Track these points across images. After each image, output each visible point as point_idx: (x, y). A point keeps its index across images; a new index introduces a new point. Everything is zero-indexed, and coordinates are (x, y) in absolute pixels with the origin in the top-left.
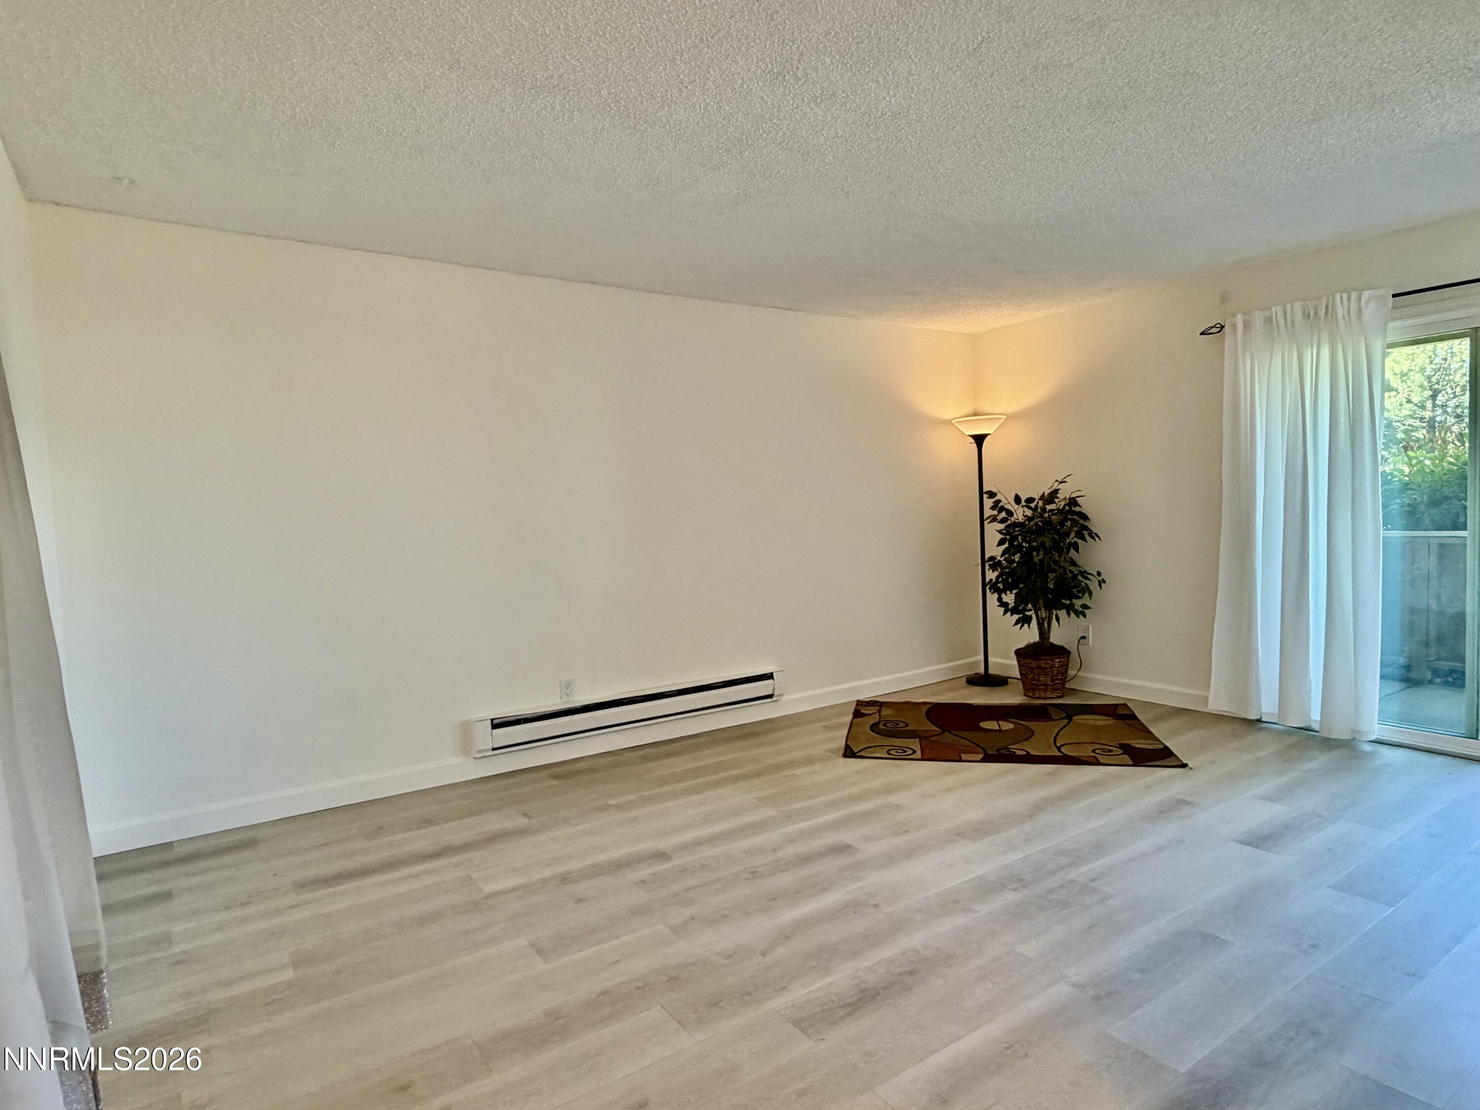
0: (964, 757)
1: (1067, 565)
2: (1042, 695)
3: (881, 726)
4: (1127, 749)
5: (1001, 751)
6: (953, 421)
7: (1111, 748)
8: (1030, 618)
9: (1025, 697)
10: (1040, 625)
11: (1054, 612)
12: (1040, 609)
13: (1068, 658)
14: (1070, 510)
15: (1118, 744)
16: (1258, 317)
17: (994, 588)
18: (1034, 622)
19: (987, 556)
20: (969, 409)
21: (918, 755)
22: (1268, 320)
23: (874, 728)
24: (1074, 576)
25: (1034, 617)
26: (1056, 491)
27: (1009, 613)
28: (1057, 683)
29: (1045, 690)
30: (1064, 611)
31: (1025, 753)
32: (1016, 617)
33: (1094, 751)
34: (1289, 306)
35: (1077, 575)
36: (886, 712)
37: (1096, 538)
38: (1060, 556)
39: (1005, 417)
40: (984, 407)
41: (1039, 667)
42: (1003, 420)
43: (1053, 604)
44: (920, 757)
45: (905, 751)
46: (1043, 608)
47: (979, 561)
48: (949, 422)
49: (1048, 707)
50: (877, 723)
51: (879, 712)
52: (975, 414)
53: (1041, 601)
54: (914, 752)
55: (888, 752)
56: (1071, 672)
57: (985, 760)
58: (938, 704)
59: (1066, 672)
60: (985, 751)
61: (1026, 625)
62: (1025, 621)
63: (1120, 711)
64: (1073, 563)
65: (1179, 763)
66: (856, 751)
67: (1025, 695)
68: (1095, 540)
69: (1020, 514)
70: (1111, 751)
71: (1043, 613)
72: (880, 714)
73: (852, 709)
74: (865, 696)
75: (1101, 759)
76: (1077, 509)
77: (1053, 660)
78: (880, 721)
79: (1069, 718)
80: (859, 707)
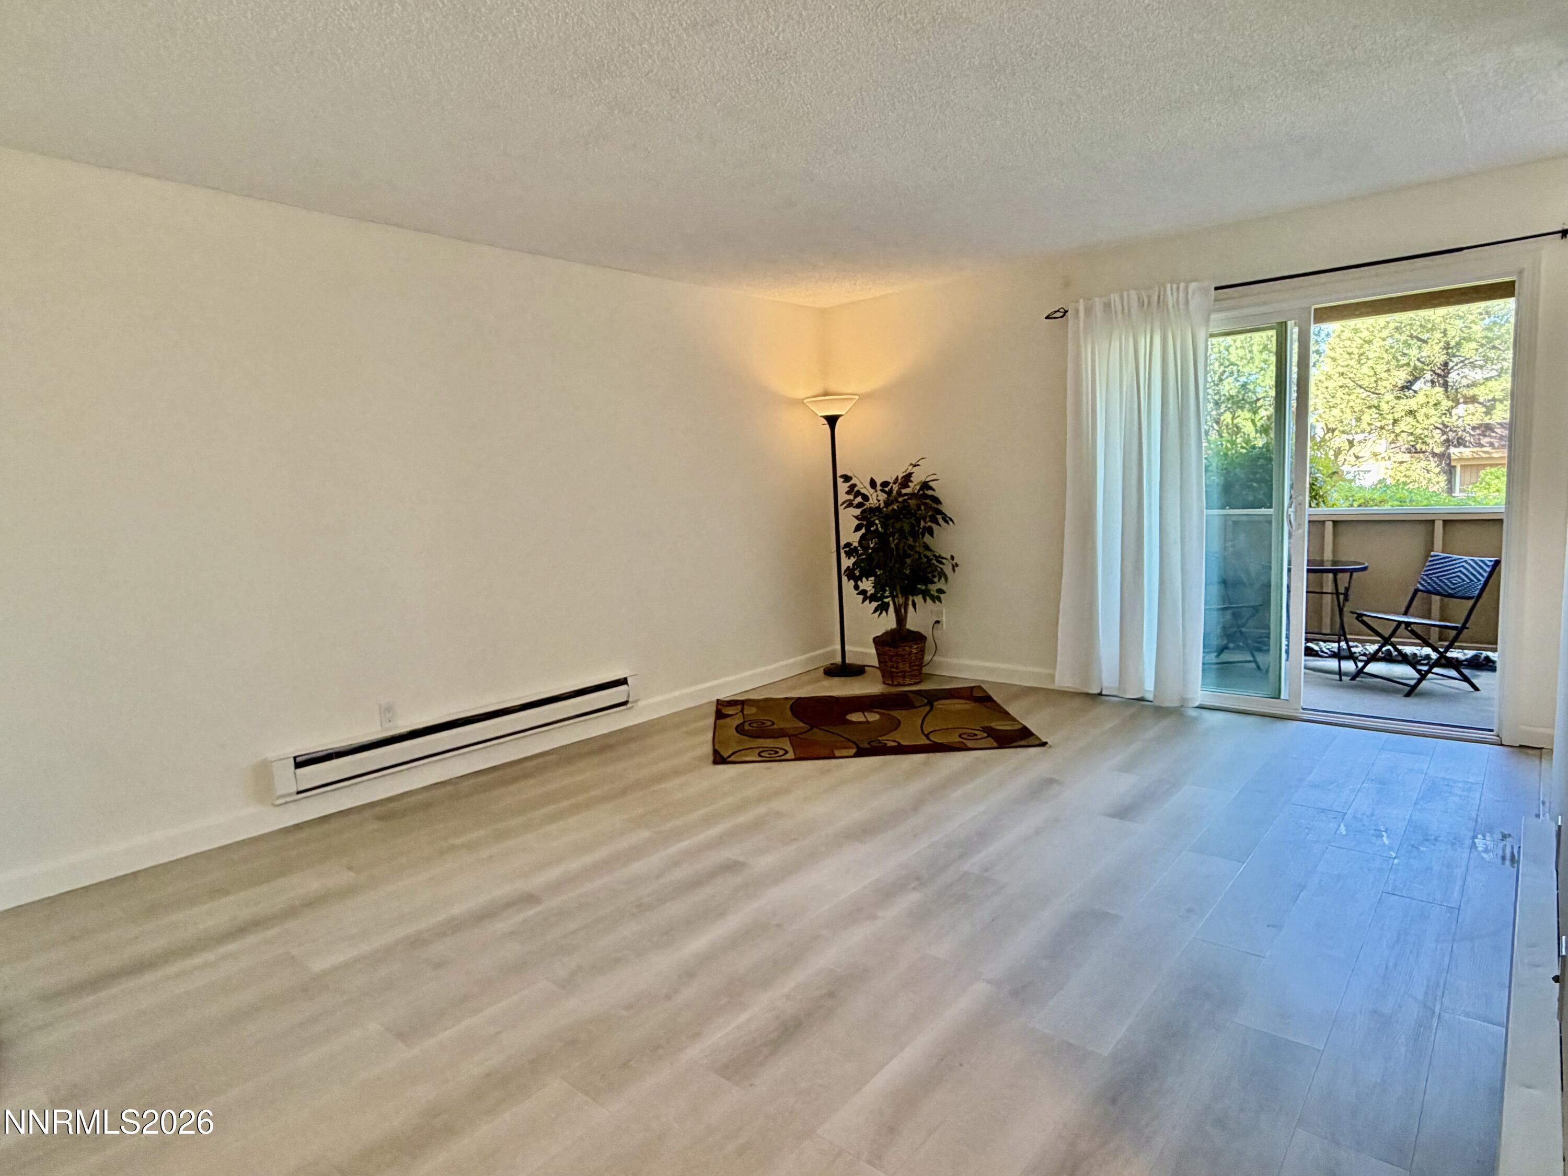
0: (837, 753)
1: (921, 550)
2: (901, 681)
3: (747, 727)
4: (991, 732)
5: (872, 744)
6: (805, 401)
7: (976, 732)
8: (888, 604)
9: (883, 686)
10: (897, 611)
11: (911, 598)
12: (897, 596)
13: (925, 643)
14: (924, 494)
15: (982, 727)
16: (1098, 303)
17: (850, 574)
18: (891, 609)
19: (842, 543)
20: (819, 389)
21: (791, 755)
22: (1107, 306)
23: (740, 729)
24: (929, 560)
25: (891, 603)
26: (910, 475)
27: (868, 601)
28: (916, 670)
29: (904, 677)
30: (920, 596)
31: (896, 744)
32: (875, 604)
33: (960, 736)
34: (1125, 294)
35: (932, 559)
36: (749, 711)
37: (950, 523)
38: (915, 541)
39: (857, 397)
40: (833, 386)
41: (897, 655)
42: (855, 401)
43: (910, 590)
44: (793, 757)
45: (777, 752)
46: (900, 595)
47: (834, 548)
48: (801, 402)
49: (909, 694)
50: (743, 724)
51: (742, 711)
52: (826, 394)
53: (898, 588)
54: (786, 752)
55: (759, 755)
56: (927, 658)
57: (857, 755)
58: (800, 698)
59: (923, 657)
60: (857, 746)
61: (884, 613)
62: (883, 608)
63: (977, 694)
64: (927, 547)
65: (1038, 742)
66: (725, 755)
67: (884, 683)
68: (948, 524)
69: (876, 498)
70: (976, 735)
71: (901, 600)
72: (743, 714)
73: (713, 708)
74: (725, 695)
75: (970, 744)
76: (930, 492)
77: (911, 647)
78: (744, 722)
79: (930, 704)
80: (720, 707)
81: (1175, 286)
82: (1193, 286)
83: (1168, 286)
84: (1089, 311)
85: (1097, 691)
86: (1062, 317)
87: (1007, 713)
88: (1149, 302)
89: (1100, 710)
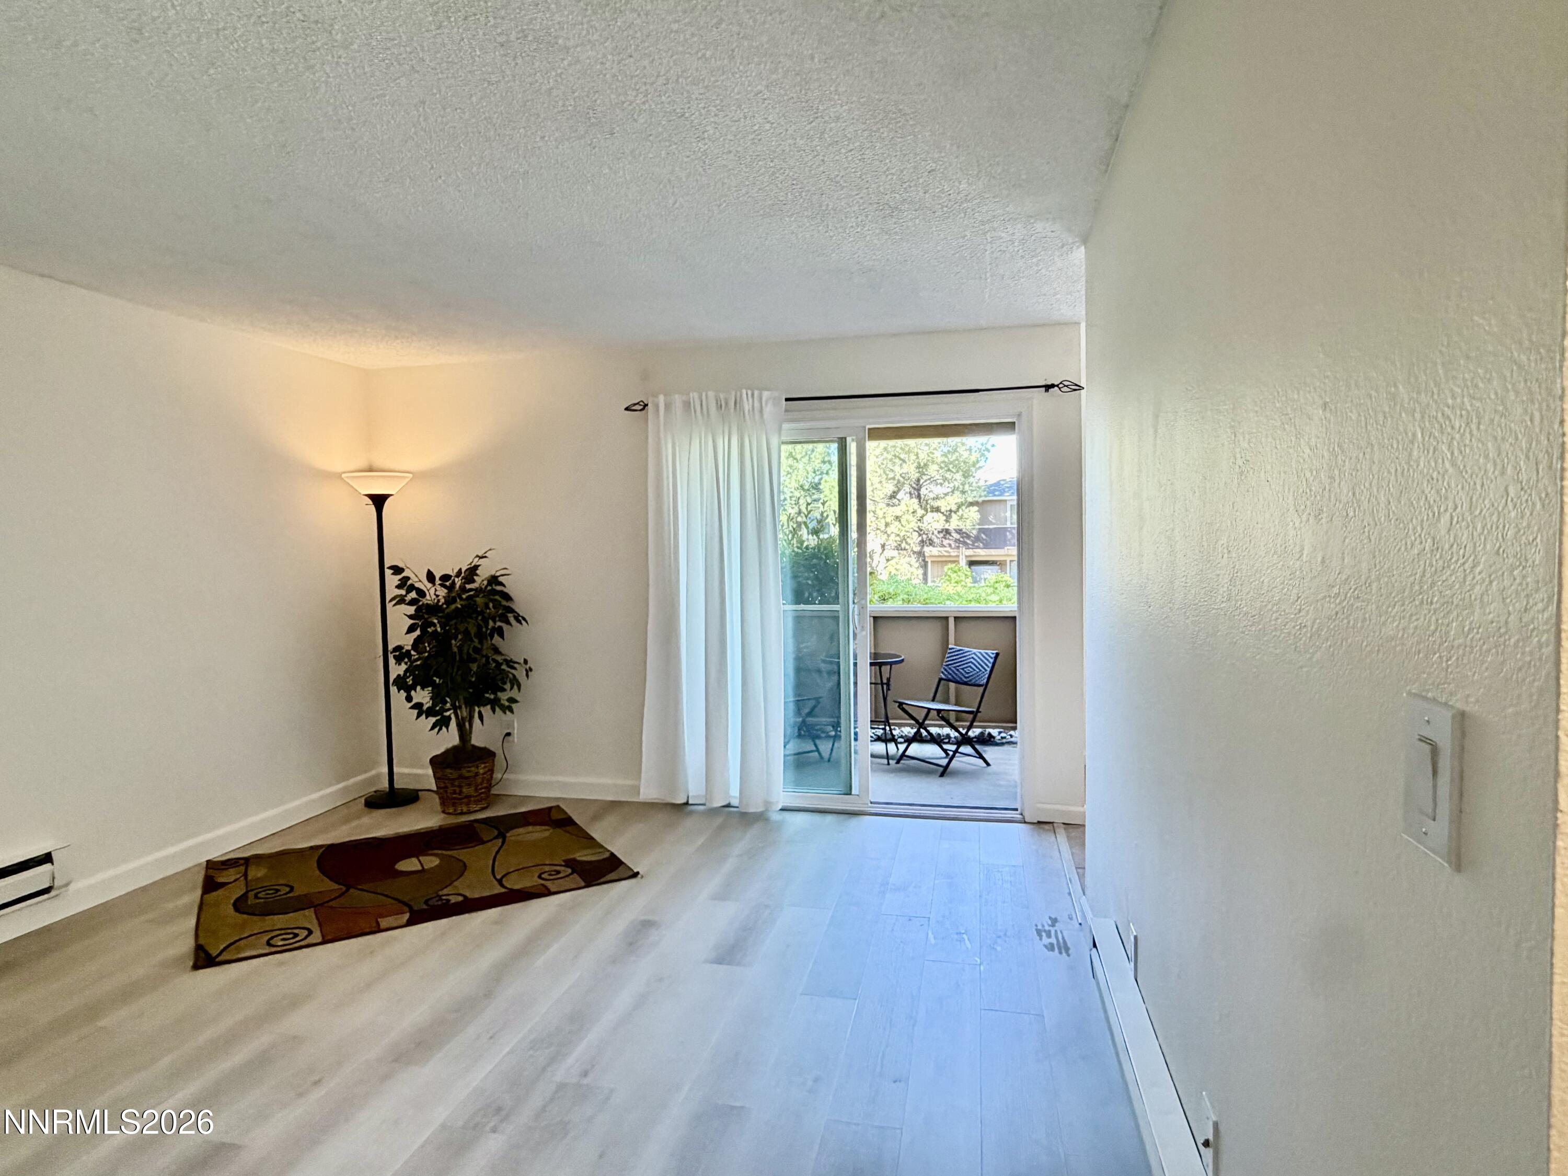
0: (384, 923)
1: (490, 653)
2: (465, 809)
3: (251, 900)
4: (575, 866)
5: (430, 903)
6: (343, 475)
7: (558, 868)
8: (449, 718)
9: (443, 815)
10: (460, 726)
11: (477, 709)
12: (460, 707)
13: (493, 761)
14: (493, 590)
15: (564, 861)
16: (678, 400)
17: (400, 682)
18: (453, 724)
19: (390, 648)
20: (362, 463)
21: (317, 937)
22: (687, 405)
23: (240, 905)
24: (499, 664)
25: (453, 717)
26: (476, 567)
27: (424, 716)
28: (482, 793)
29: (468, 804)
30: (489, 707)
31: (460, 899)
32: (433, 720)
33: (540, 877)
34: (704, 394)
35: (501, 664)
36: (256, 873)
37: (523, 622)
38: (481, 643)
39: (411, 475)
40: (379, 462)
41: (461, 777)
42: (409, 479)
43: (475, 700)
44: (320, 940)
45: (296, 935)
46: (463, 706)
47: (381, 652)
48: (339, 476)
49: (476, 825)
50: (244, 896)
51: (245, 875)
52: (371, 469)
53: (461, 697)
54: (310, 932)
55: (269, 944)
56: (497, 775)
57: (411, 923)
58: (332, 846)
59: (492, 777)
60: (411, 910)
61: (444, 729)
62: (443, 723)
64: (497, 651)
65: (631, 873)
66: (214, 953)
67: (444, 812)
68: (521, 624)
69: (435, 594)
70: (558, 872)
71: (464, 712)
72: (246, 878)
73: (200, 878)
74: (216, 853)
75: (552, 887)
76: (499, 588)
77: (477, 767)
78: (247, 892)
79: (502, 836)
80: (211, 872)
81: (750, 393)
82: (766, 394)
83: (744, 391)
84: (668, 406)
85: (684, 801)
86: (641, 410)
87: (592, 838)
88: (726, 404)
89: (689, 823)
